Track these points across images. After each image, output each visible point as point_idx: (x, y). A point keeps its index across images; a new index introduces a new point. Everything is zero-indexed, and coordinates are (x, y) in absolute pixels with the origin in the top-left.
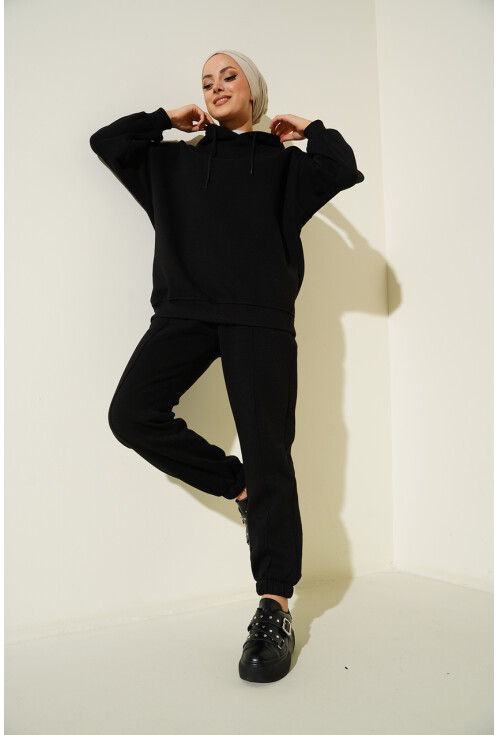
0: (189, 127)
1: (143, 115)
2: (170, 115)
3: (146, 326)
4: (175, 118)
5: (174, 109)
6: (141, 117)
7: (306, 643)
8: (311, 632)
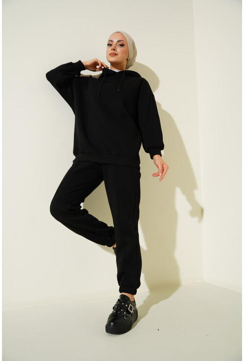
0: (94, 69)
1: (71, 64)
2: (84, 64)
3: (71, 164)
4: (87, 65)
5: (86, 61)
6: (70, 65)
7: (144, 317)
8: (149, 312)
